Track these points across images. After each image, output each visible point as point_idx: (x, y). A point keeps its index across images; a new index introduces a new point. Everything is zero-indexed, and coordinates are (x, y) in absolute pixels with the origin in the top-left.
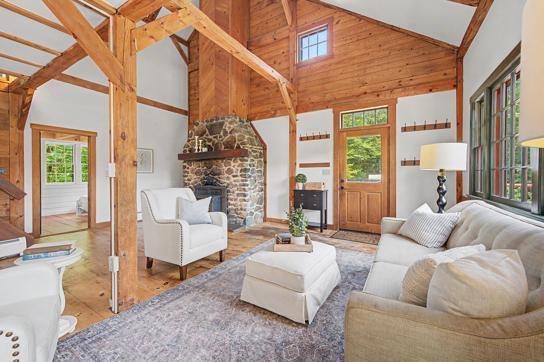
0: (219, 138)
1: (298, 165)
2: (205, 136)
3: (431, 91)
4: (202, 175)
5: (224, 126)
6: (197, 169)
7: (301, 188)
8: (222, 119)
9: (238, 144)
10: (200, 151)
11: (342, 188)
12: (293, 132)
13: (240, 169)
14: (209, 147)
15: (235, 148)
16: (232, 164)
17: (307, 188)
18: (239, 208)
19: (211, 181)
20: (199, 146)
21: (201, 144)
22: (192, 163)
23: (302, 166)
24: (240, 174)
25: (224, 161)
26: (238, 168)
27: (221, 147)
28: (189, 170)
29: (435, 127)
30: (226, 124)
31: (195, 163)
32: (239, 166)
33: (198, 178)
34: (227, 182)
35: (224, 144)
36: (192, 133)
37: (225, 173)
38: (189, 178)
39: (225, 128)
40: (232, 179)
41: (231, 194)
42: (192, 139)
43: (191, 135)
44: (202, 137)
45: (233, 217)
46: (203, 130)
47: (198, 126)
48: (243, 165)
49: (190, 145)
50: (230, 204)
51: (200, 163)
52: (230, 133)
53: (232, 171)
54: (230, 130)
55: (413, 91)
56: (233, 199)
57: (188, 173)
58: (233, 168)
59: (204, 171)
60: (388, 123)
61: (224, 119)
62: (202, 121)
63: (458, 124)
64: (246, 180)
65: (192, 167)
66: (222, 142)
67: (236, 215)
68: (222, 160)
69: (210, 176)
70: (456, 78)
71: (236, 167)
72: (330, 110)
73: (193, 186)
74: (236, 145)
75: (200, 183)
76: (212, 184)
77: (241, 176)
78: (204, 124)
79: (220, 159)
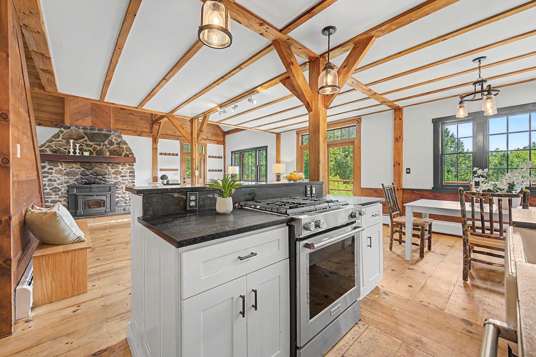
0: (103, 146)
1: (158, 170)
2: (82, 141)
4: (78, 175)
5: (110, 138)
6: (68, 169)
7: (165, 183)
9: (126, 153)
10: (77, 154)
11: (184, 182)
12: (155, 149)
13: (129, 171)
14: (91, 153)
15: (123, 156)
16: (121, 167)
18: (128, 199)
19: (93, 181)
20: (75, 150)
21: (78, 148)
22: (60, 164)
23: (161, 170)
24: (129, 174)
25: (111, 165)
26: (127, 170)
27: (106, 153)
28: (54, 171)
29: (219, 157)
30: (112, 135)
31: (64, 165)
32: (128, 169)
33: (70, 179)
34: (115, 181)
35: (109, 151)
36: (60, 135)
37: (112, 174)
38: (53, 178)
39: (112, 140)
40: (120, 179)
41: (120, 189)
42: (59, 141)
43: (57, 136)
44: (78, 141)
45: (121, 206)
46: (79, 135)
47: (70, 130)
48: (132, 169)
49: (53, 146)
50: (118, 197)
51: (74, 165)
52: (117, 144)
53: (120, 173)
54: (117, 142)
55: (212, 143)
56: (122, 193)
57: (51, 173)
58: (122, 170)
59: (80, 172)
60: (203, 153)
61: (110, 132)
62: (76, 127)
63: (224, 158)
64: (134, 179)
65: (58, 168)
66: (106, 150)
67: (124, 205)
68: (108, 164)
69: (91, 177)
70: (224, 141)
71: (124, 170)
72: (178, 141)
73: (61, 186)
74: (124, 154)
75: (75, 182)
76: (94, 183)
77: (130, 176)
78: (79, 130)
79: (105, 163)
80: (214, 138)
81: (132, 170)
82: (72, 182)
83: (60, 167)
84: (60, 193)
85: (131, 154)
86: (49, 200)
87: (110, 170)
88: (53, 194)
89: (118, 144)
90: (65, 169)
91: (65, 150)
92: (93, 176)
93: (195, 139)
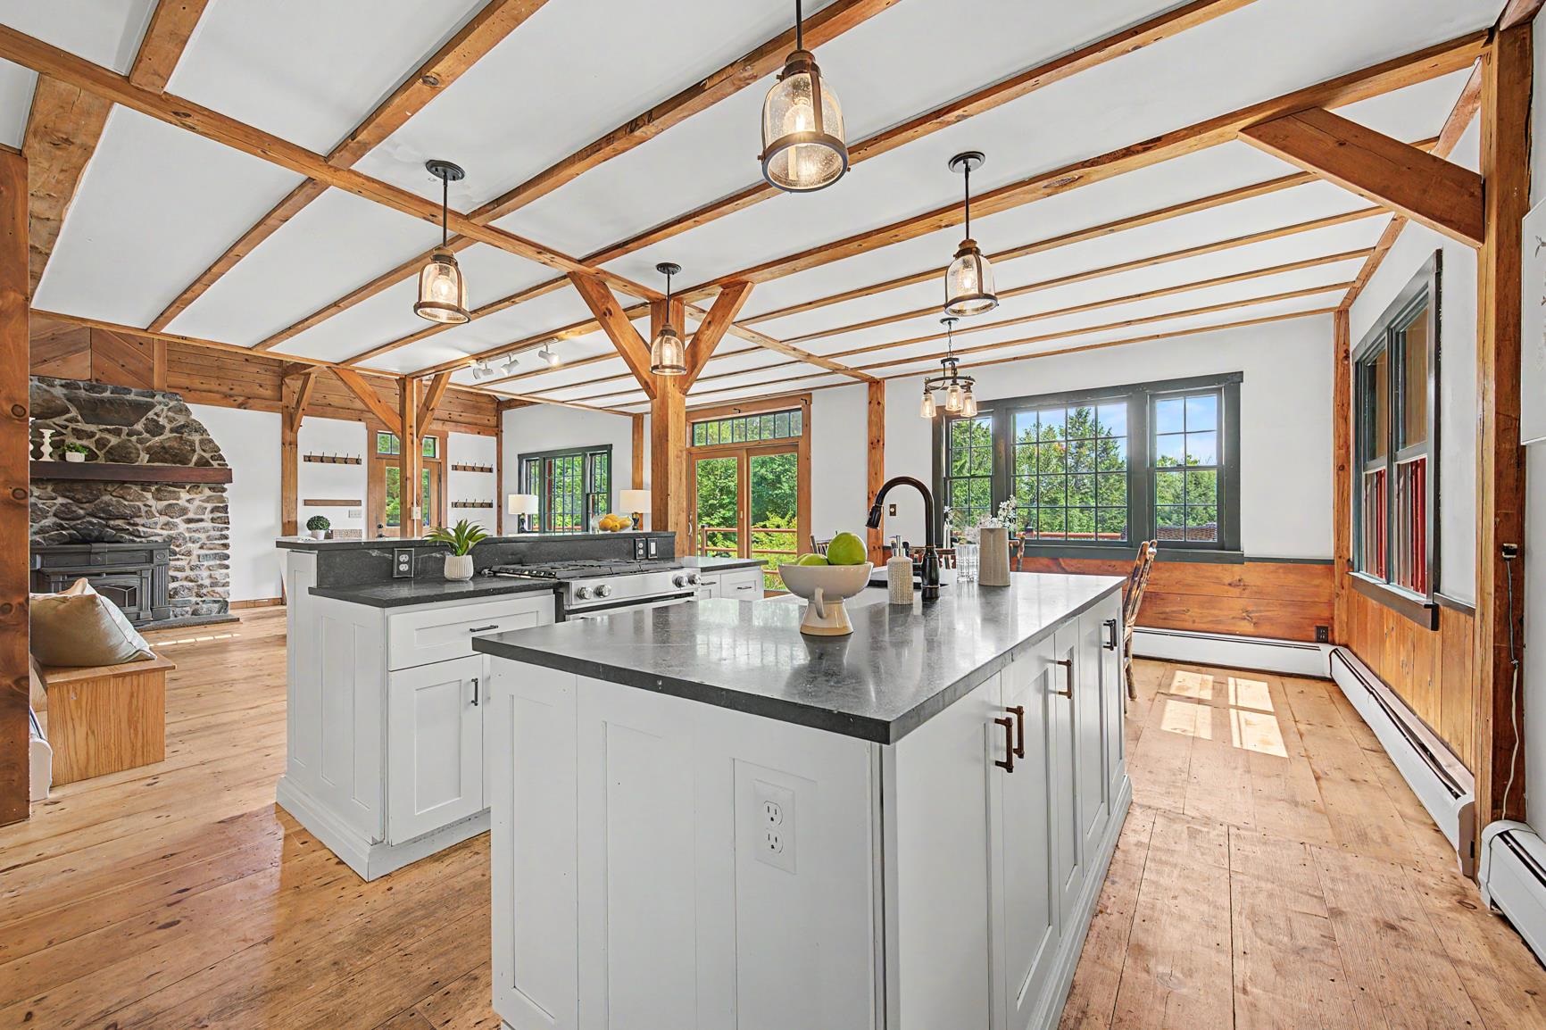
0: (128, 435)
1: (300, 503)
2: (60, 420)
3: (479, 433)
4: (46, 517)
5: (151, 415)
8: (141, 394)
9: (202, 457)
10: (48, 459)
12: (289, 445)
13: (209, 506)
14: (91, 456)
15: (192, 464)
16: (184, 495)
17: (336, 539)
18: (207, 582)
19: (96, 533)
20: (38, 445)
21: (47, 440)
23: (307, 503)
24: (211, 516)
25: (153, 489)
26: (205, 505)
27: (138, 456)
29: (482, 469)
30: (158, 409)
32: (208, 500)
34: (165, 533)
35: (148, 450)
37: (157, 515)
39: (156, 418)
40: (182, 527)
41: (180, 557)
44: (48, 421)
45: (186, 603)
46: (52, 405)
48: (222, 500)
50: (174, 579)
52: (172, 431)
53: (184, 511)
54: (174, 425)
55: (463, 429)
56: (187, 568)
58: (187, 505)
59: (54, 508)
60: (438, 456)
61: (152, 396)
62: (42, 379)
63: (498, 470)
64: (227, 528)
66: (139, 446)
67: (194, 599)
68: (145, 486)
69: (90, 522)
70: (497, 427)
71: (197, 503)
72: (362, 425)
74: (195, 458)
75: (39, 538)
76: (100, 540)
77: (213, 520)
78: (52, 390)
79: (135, 483)
80: (467, 417)
81: (220, 502)
85: (217, 460)
87: (152, 502)
89: (176, 430)
92: (95, 521)
93: (411, 426)
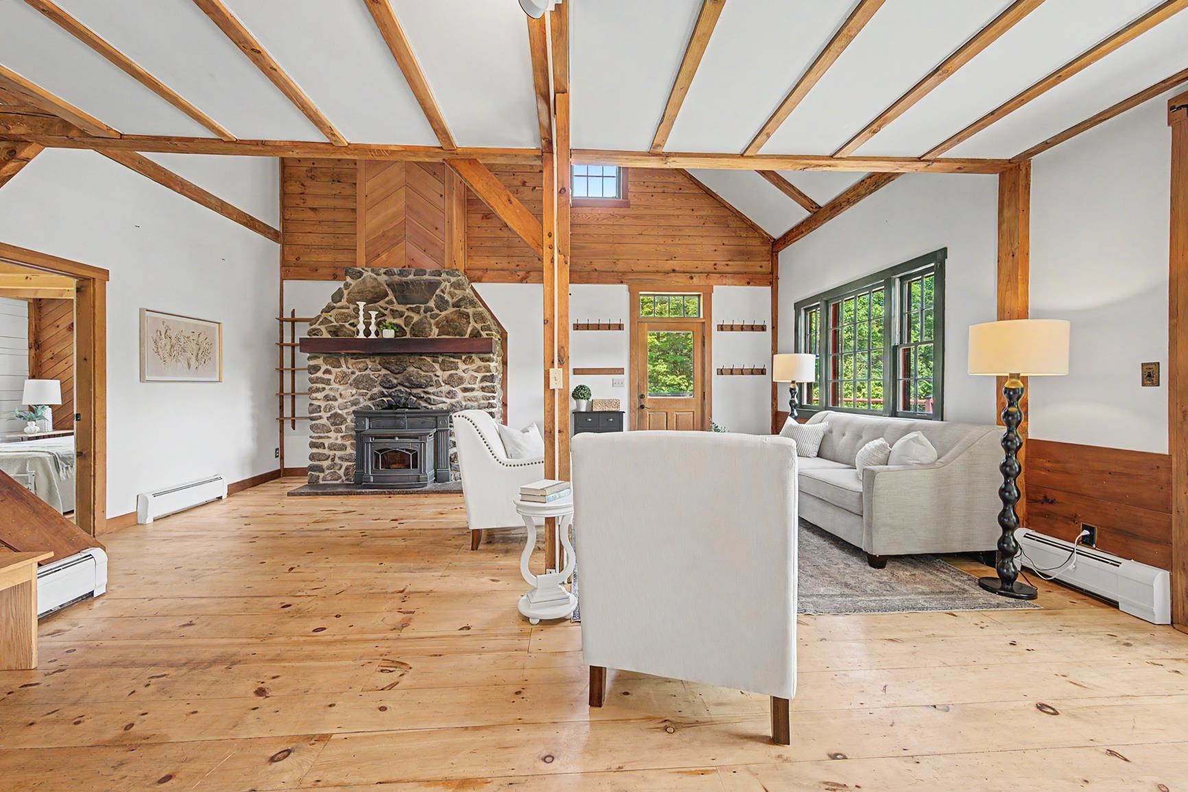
0: (425, 312)
1: (570, 371)
2: (382, 303)
3: (748, 283)
4: (375, 386)
5: (438, 292)
6: (358, 373)
7: (583, 409)
8: (432, 274)
9: (474, 328)
10: (373, 336)
11: (642, 407)
13: (480, 375)
14: (399, 330)
15: (467, 336)
16: (462, 366)
17: (596, 409)
19: (403, 401)
20: (368, 324)
21: (373, 321)
22: (342, 361)
23: (576, 372)
24: (481, 385)
25: (440, 360)
26: (476, 374)
27: (431, 330)
28: (332, 377)
29: (752, 328)
30: (442, 286)
31: (351, 361)
32: (479, 369)
33: (362, 395)
35: (437, 325)
36: (342, 292)
37: (443, 384)
38: (332, 394)
39: (442, 295)
40: (460, 395)
42: (342, 308)
43: (337, 296)
44: (376, 304)
46: (378, 290)
47: (360, 279)
48: (488, 369)
49: (333, 319)
50: (454, 445)
51: (368, 361)
52: (454, 305)
53: (461, 380)
54: (455, 300)
55: (730, 281)
57: (328, 382)
58: (463, 374)
59: (380, 378)
60: (702, 316)
61: (440, 275)
62: (373, 270)
63: (773, 328)
64: (494, 398)
65: (339, 370)
66: (432, 321)
68: (434, 355)
69: (400, 391)
70: (772, 273)
71: (470, 373)
72: (624, 287)
73: (346, 411)
74: (469, 330)
75: (369, 404)
76: (405, 406)
77: (483, 389)
78: (379, 278)
79: (427, 354)
80: (736, 266)
81: (487, 372)
82: (364, 403)
83: (344, 368)
84: (343, 427)
85: (485, 330)
86: (327, 442)
87: (439, 373)
88: (333, 428)
89: (456, 305)
90: (353, 373)
91: (352, 328)
92: (403, 389)
93: (550, 235)
